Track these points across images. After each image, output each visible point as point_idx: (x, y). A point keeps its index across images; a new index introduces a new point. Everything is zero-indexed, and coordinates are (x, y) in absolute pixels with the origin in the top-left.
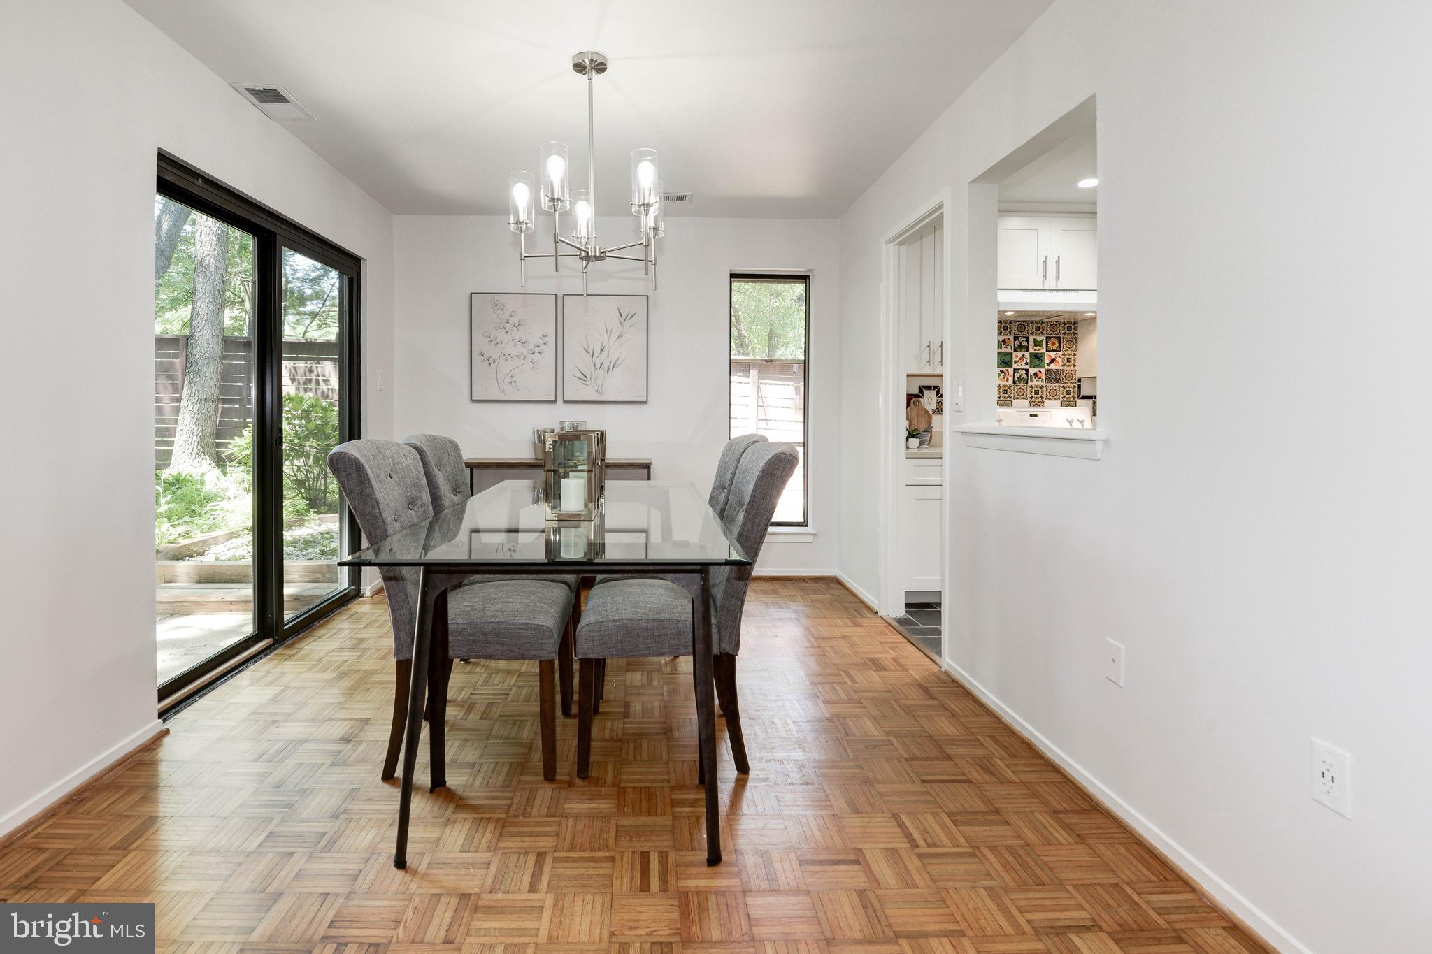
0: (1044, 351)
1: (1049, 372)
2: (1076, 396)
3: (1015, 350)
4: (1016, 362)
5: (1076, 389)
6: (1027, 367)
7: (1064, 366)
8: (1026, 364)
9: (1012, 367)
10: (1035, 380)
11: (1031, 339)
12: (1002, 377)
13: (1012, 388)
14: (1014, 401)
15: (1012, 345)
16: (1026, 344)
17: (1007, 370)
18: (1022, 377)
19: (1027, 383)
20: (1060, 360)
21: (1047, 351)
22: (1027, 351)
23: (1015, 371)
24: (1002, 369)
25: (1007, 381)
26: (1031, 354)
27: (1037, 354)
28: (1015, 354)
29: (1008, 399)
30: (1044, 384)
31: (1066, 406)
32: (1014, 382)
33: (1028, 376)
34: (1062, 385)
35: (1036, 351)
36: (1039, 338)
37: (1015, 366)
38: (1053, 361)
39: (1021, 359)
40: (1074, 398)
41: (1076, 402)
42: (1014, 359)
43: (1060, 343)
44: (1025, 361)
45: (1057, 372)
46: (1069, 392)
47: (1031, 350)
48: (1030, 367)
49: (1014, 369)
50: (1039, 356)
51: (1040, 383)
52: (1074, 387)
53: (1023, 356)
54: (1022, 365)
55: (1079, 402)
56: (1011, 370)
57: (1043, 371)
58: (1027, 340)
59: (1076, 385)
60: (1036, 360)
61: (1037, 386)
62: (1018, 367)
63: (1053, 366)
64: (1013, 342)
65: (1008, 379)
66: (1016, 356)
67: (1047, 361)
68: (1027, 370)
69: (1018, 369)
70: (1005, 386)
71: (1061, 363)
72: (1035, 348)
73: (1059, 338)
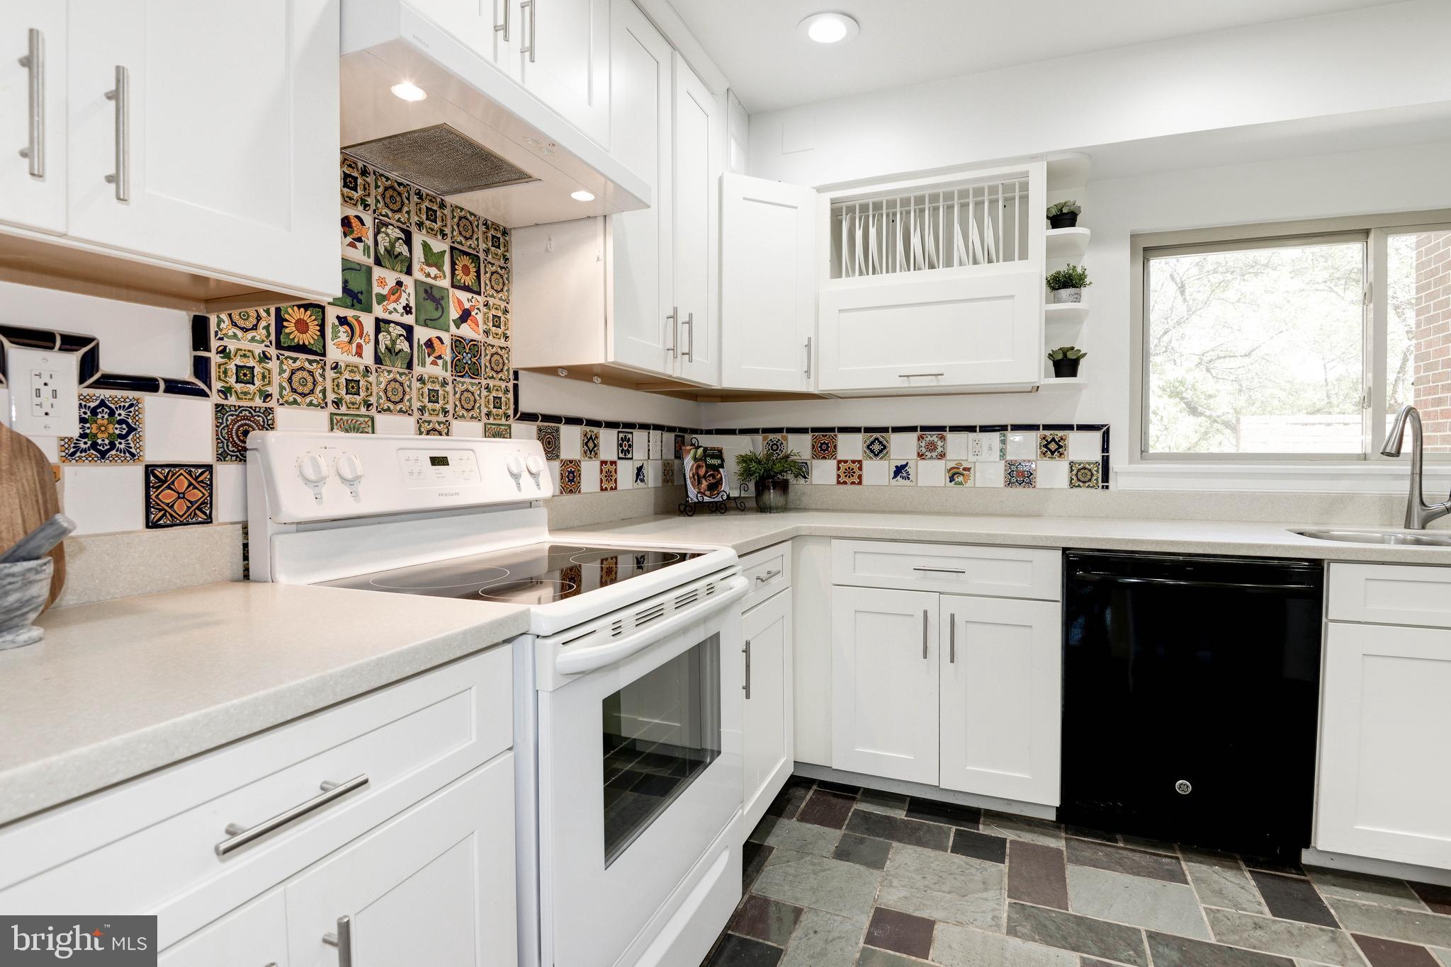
0: (445, 283)
1: (458, 343)
2: (511, 412)
3: (378, 262)
4: (382, 299)
5: (511, 395)
6: (409, 320)
7: (487, 333)
8: (407, 310)
9: (368, 309)
10: (429, 360)
11: (418, 238)
12: (344, 337)
13: (372, 378)
14: (379, 418)
15: (371, 243)
16: (404, 249)
17: (357, 319)
18: (398, 347)
19: (410, 366)
20: (480, 317)
21: (453, 286)
22: (409, 272)
23: (380, 324)
24: (344, 312)
25: (359, 354)
26: (416, 281)
27: (432, 287)
28: (377, 272)
29: (363, 410)
30: (448, 375)
31: (494, 436)
32: (378, 360)
33: (411, 347)
34: (484, 382)
35: (429, 280)
36: (438, 246)
37: (379, 311)
38: (465, 316)
39: (393, 292)
40: (507, 417)
41: (510, 426)
42: (376, 289)
43: (478, 272)
44: (403, 302)
45: (474, 347)
46: (497, 402)
47: (418, 274)
48: (417, 321)
49: (378, 321)
50: (437, 294)
51: (438, 371)
52: (507, 391)
53: (399, 284)
54: (393, 311)
55: (518, 427)
56: (368, 322)
57: (446, 338)
58: (408, 241)
59: (510, 386)
60: (430, 305)
61: (434, 380)
62: (386, 316)
63: (466, 331)
64: (371, 234)
65: (359, 346)
66: (382, 282)
67: (454, 314)
68: (409, 329)
69: (388, 322)
70: (353, 368)
71: (482, 327)
72: (428, 269)
73: (475, 259)
